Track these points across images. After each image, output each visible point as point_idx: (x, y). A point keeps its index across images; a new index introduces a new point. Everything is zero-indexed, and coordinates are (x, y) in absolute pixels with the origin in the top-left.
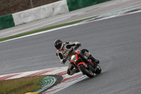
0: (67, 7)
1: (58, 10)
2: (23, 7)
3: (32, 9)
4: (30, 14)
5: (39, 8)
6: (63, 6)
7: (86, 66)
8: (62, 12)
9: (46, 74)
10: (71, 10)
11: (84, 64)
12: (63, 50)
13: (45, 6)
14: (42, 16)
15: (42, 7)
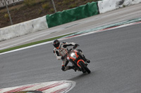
0: (46, 24)
1: (37, 26)
2: (2, 24)
3: (12, 26)
4: (9, 31)
5: (18, 24)
6: (43, 23)
8: (41, 29)
9: (26, 90)
10: (50, 26)
13: (25, 23)
14: (22, 33)
15: (22, 24)
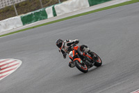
7: (81, 62)
11: (79, 59)
12: (64, 47)
